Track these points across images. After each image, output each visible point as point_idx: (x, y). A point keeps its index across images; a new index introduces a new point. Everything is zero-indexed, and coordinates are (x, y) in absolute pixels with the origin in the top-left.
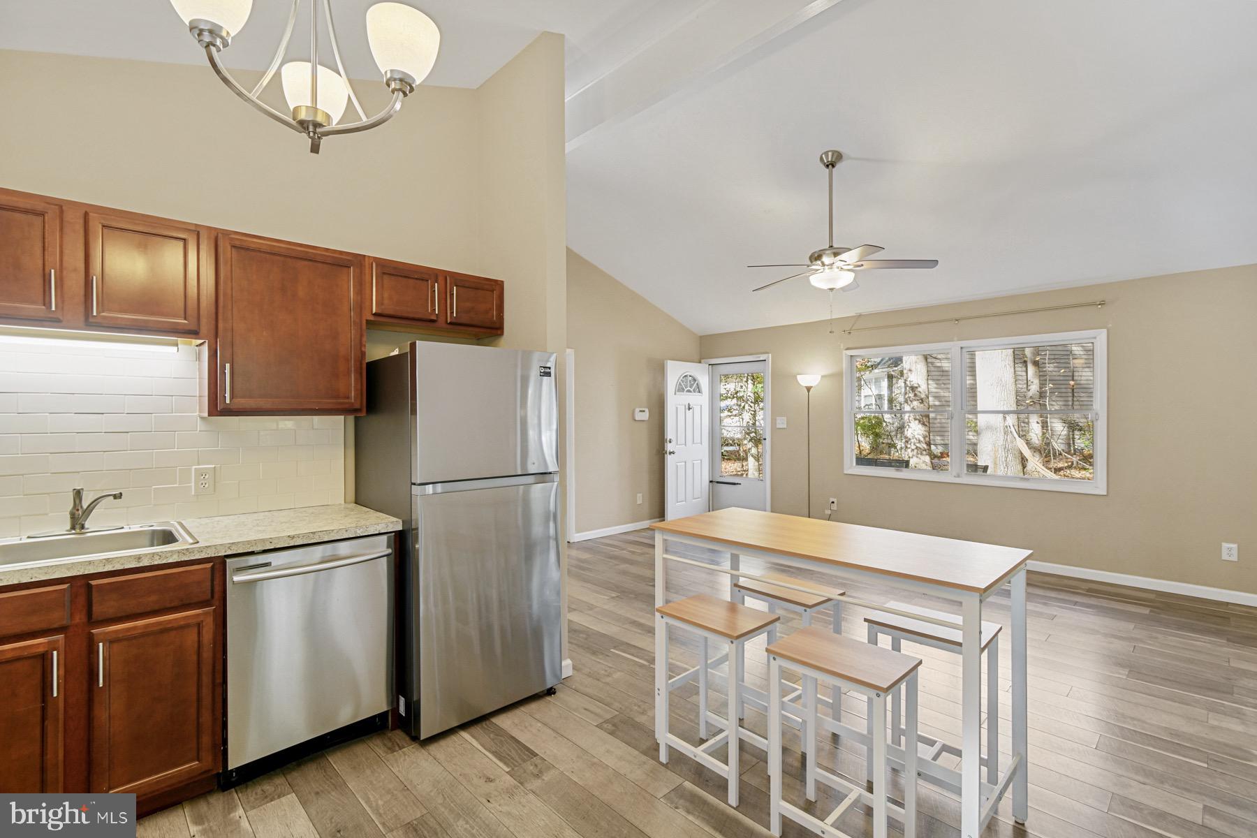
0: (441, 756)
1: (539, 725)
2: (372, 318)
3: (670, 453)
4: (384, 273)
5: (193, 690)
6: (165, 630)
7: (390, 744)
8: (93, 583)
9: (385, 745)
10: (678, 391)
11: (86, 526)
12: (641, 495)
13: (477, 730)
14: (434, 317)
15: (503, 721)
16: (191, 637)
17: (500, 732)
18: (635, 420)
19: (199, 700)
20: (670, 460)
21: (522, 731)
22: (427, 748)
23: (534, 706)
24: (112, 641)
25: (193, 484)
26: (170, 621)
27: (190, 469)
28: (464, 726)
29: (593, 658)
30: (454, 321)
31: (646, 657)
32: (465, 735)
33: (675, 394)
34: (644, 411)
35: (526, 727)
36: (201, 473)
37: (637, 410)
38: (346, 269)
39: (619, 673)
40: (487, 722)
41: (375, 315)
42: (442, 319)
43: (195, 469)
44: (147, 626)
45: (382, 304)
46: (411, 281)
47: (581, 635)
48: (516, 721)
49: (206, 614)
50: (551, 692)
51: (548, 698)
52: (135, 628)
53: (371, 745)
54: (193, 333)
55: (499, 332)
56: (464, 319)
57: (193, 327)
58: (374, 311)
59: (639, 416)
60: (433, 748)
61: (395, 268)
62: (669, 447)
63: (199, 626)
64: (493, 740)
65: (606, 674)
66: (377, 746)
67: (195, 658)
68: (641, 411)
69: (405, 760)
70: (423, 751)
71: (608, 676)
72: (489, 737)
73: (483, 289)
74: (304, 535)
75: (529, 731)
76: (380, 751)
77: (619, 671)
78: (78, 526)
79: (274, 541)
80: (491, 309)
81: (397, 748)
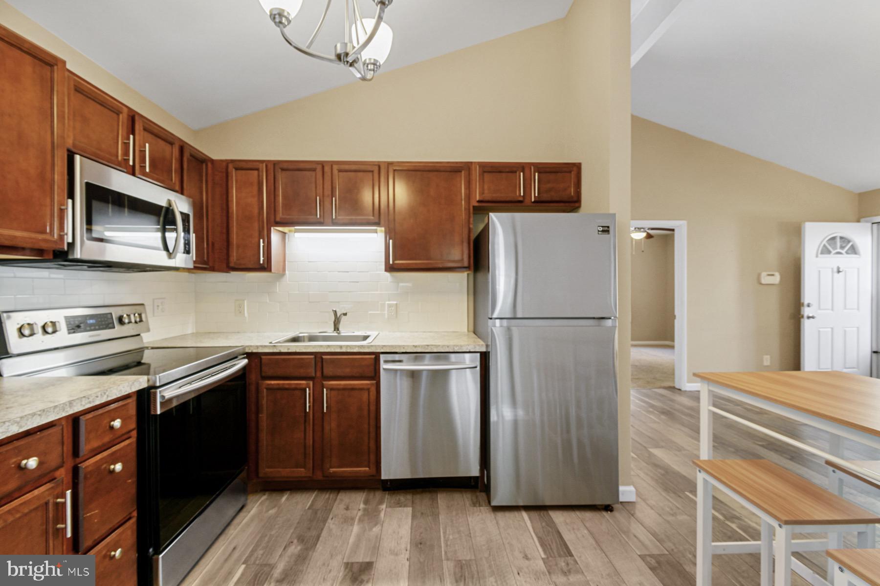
0: (502, 523)
1: (586, 532)
2: (476, 204)
3: (809, 318)
4: (484, 172)
5: (366, 426)
6: (353, 389)
7: (475, 500)
8: (324, 357)
9: (472, 499)
10: (822, 253)
11: (340, 329)
12: (768, 357)
13: (535, 514)
14: (521, 199)
15: (559, 518)
16: (365, 396)
17: (552, 524)
18: (761, 284)
19: (369, 433)
20: (807, 325)
21: (569, 531)
22: (496, 513)
23: (588, 515)
24: (331, 389)
25: (386, 312)
26: (354, 384)
27: (385, 304)
28: (527, 508)
29: (664, 494)
30: (537, 199)
31: (725, 513)
32: (524, 514)
33: (817, 256)
34: (773, 275)
35: (573, 529)
36: (390, 306)
37: (764, 274)
38: (459, 173)
39: (685, 517)
40: (545, 513)
41: (479, 202)
42: (527, 201)
43: (388, 304)
44: (345, 385)
45: (483, 193)
46: (504, 175)
47: (660, 470)
48: (568, 521)
49: (372, 384)
50: (608, 508)
51: (604, 513)
52: (340, 385)
53: (465, 496)
54: (378, 224)
55: (577, 205)
56: (545, 197)
57: (377, 221)
58: (478, 199)
59: (765, 280)
60: (500, 515)
61: (492, 167)
62: (806, 311)
63: (368, 390)
64: (543, 527)
65: (671, 512)
66: (467, 498)
67: (367, 408)
68: (769, 275)
69: (478, 515)
70: (492, 515)
71: (672, 515)
72: (541, 524)
73: (561, 172)
74: (422, 346)
75: (575, 533)
76: (468, 503)
77: (686, 514)
78: (336, 330)
79: (406, 348)
80: (569, 187)
81: (478, 505)
